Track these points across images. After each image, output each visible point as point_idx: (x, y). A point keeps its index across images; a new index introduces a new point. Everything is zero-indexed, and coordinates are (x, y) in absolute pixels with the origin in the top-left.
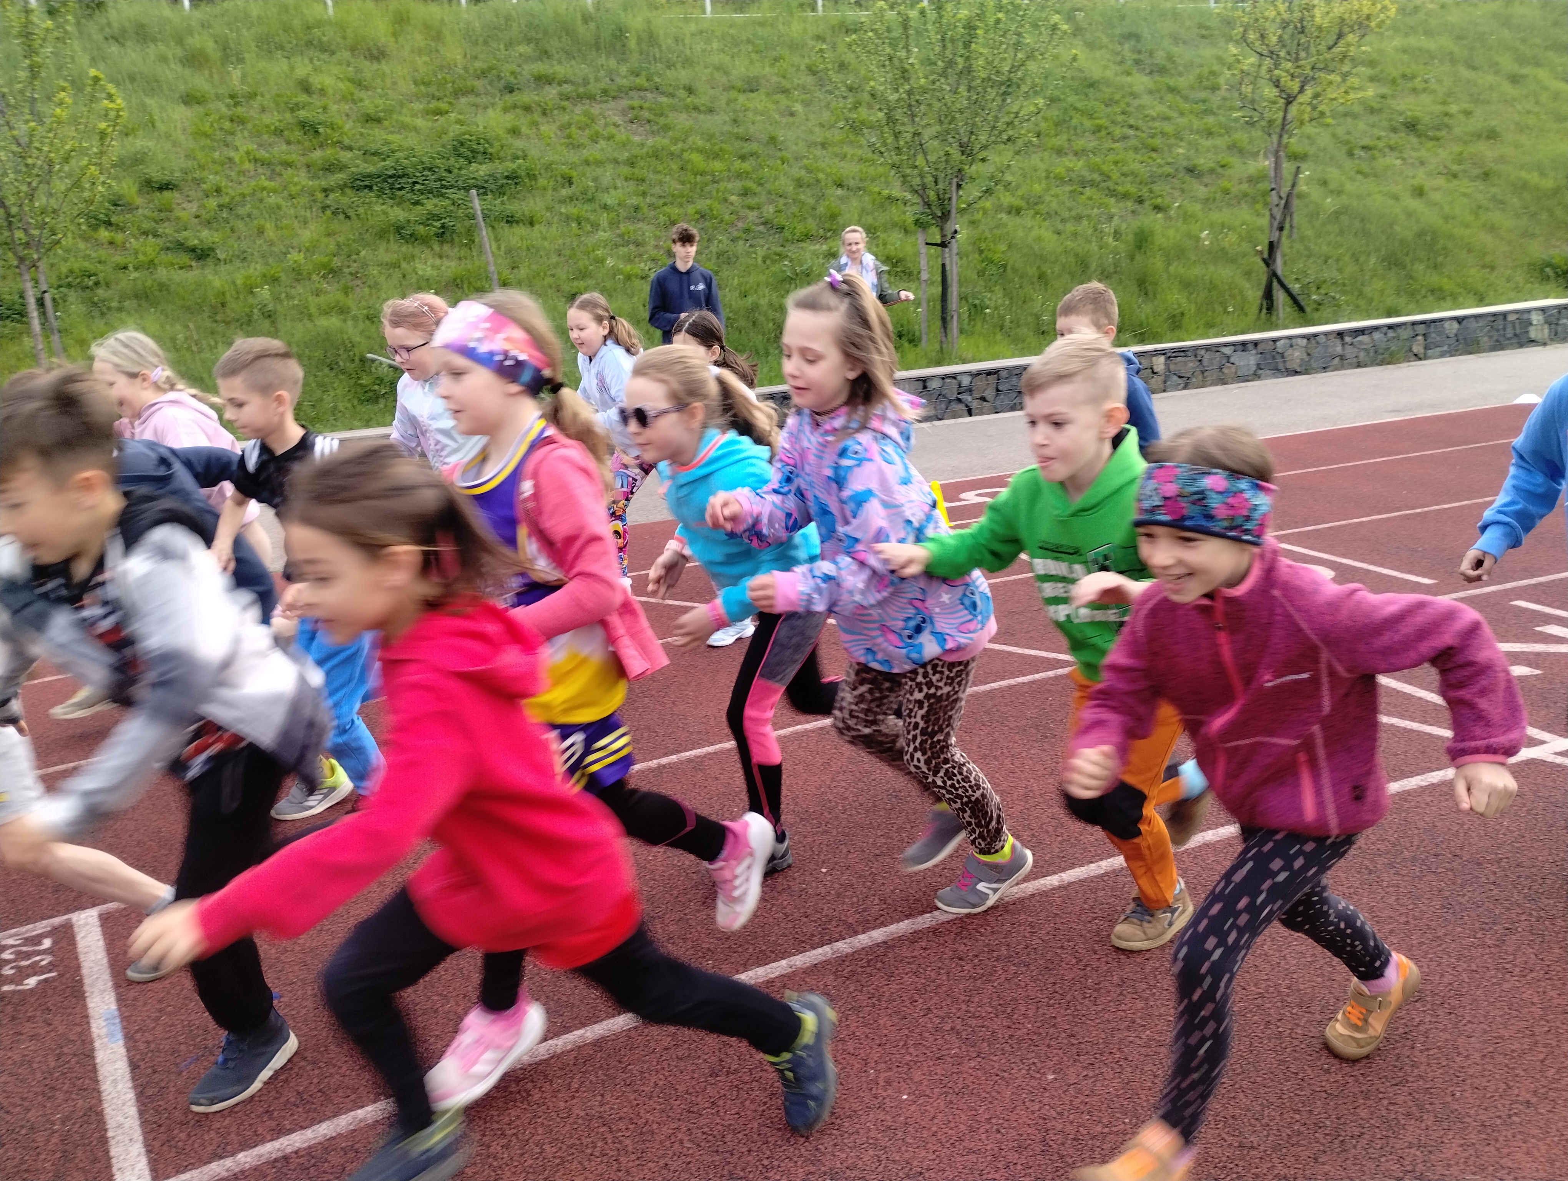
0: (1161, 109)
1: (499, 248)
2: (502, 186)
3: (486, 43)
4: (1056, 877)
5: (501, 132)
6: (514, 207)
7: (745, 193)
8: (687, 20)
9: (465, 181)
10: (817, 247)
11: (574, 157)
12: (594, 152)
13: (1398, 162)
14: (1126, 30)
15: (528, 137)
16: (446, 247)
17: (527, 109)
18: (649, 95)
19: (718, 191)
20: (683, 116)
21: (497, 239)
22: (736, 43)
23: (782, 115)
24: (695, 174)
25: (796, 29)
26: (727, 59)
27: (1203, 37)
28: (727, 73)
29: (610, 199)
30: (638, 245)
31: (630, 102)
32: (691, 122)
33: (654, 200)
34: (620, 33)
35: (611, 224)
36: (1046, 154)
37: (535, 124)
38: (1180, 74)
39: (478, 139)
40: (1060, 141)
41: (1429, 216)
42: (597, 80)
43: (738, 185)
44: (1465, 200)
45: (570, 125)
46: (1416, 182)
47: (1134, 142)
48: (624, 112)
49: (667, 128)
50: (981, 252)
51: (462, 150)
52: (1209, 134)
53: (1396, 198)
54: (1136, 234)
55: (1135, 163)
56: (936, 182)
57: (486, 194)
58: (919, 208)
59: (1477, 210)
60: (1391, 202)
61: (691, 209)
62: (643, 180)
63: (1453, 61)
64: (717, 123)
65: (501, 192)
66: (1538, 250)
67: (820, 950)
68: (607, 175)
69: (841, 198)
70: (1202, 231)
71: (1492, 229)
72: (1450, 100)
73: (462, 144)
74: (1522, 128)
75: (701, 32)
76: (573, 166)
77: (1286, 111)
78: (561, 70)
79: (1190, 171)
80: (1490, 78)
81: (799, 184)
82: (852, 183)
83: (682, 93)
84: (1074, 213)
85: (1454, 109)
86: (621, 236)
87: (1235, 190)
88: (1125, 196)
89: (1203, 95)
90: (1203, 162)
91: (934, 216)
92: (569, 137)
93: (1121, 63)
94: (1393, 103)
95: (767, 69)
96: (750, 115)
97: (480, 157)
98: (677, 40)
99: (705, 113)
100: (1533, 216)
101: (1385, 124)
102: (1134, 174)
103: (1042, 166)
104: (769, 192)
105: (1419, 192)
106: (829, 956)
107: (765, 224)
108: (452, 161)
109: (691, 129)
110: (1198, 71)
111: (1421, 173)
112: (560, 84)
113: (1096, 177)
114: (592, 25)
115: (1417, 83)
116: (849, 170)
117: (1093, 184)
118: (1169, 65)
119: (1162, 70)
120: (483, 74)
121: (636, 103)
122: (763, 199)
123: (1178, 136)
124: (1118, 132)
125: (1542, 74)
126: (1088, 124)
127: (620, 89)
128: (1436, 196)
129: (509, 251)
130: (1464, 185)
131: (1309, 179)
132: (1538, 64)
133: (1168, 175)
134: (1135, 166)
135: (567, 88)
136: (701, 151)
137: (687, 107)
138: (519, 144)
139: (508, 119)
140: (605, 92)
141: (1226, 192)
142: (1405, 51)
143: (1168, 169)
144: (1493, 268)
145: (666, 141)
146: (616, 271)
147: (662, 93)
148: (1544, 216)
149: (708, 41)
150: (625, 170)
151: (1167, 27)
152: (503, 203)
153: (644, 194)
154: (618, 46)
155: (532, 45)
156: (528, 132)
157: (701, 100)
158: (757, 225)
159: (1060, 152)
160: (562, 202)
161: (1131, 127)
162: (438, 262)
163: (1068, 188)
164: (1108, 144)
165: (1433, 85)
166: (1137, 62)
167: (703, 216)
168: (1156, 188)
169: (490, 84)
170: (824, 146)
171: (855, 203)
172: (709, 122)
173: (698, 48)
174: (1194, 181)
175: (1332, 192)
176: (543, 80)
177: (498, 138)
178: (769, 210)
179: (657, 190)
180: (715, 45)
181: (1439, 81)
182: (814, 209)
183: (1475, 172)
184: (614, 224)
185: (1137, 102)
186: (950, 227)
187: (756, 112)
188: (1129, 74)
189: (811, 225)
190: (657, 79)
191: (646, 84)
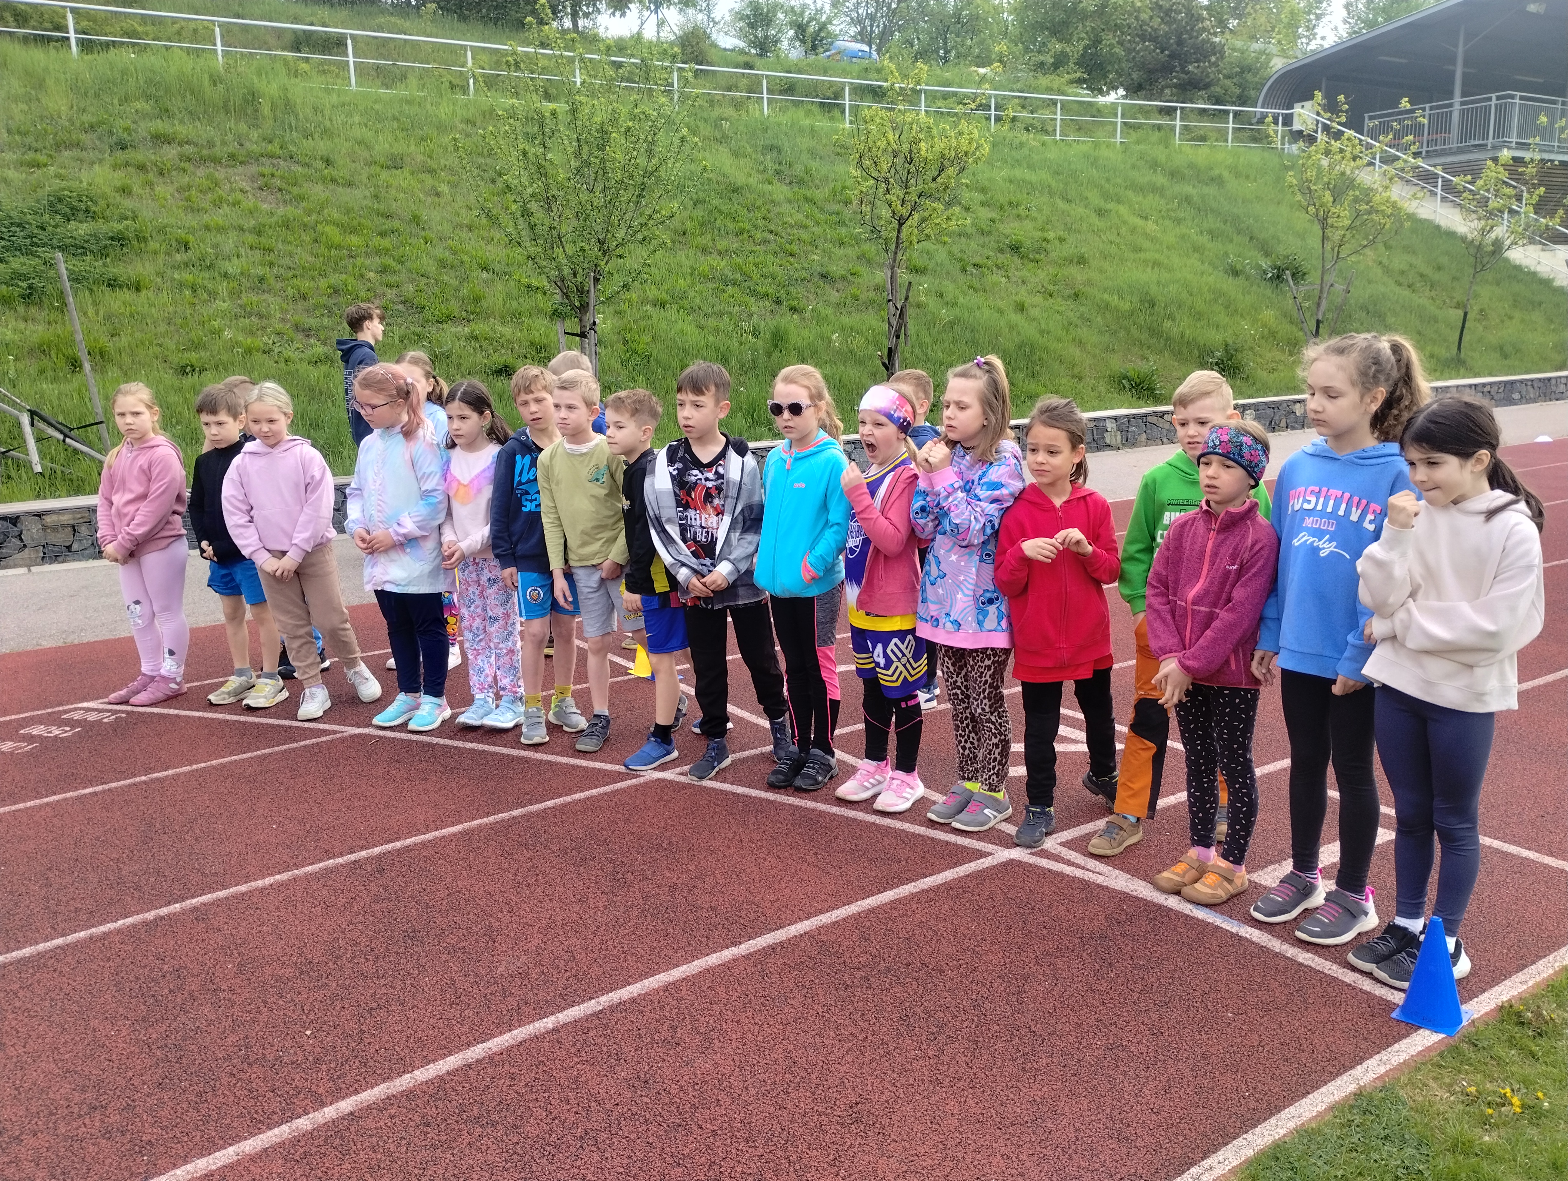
0: (800, 217)
1: (97, 314)
2: (105, 247)
3: (97, 96)
4: (552, 1018)
5: (108, 190)
6: (117, 270)
7: (384, 270)
8: (328, 91)
9: (59, 240)
10: (459, 329)
11: (192, 221)
12: (217, 217)
13: (1004, 280)
14: (768, 142)
15: (140, 197)
16: (33, 310)
17: (142, 167)
18: (282, 163)
19: (354, 266)
20: (319, 188)
21: (95, 304)
22: (379, 117)
23: (427, 194)
24: (330, 248)
25: (444, 111)
26: (369, 134)
27: (838, 154)
28: (369, 148)
29: (233, 267)
30: (261, 316)
31: (260, 169)
32: (328, 194)
33: (282, 271)
34: (252, 97)
35: (232, 293)
36: (692, 252)
37: (150, 184)
38: (817, 187)
39: (80, 196)
40: (705, 240)
41: (1029, 331)
42: (224, 143)
43: (377, 261)
44: (1059, 317)
45: (190, 187)
46: (1018, 298)
47: (773, 246)
48: (253, 179)
49: (301, 198)
50: (625, 342)
51: (59, 206)
52: (842, 244)
53: (1001, 312)
54: (773, 333)
55: (773, 265)
56: (575, 275)
57: (85, 254)
58: (558, 298)
59: (1069, 326)
60: (997, 315)
61: (323, 283)
62: (271, 250)
63: (1051, 193)
64: (358, 197)
65: (103, 253)
66: (1117, 364)
67: (276, 1131)
68: (229, 242)
69: (486, 282)
70: (833, 333)
71: (1080, 343)
72: (1049, 227)
73: (60, 200)
74: (1105, 256)
75: (343, 105)
76: (191, 231)
77: (899, 232)
78: (182, 130)
79: (824, 276)
80: (1081, 210)
81: (442, 264)
82: (497, 268)
83: (319, 164)
84: (716, 309)
85: (1051, 235)
86: (243, 307)
87: (863, 297)
88: (765, 296)
89: (836, 207)
90: (837, 269)
91: (573, 306)
92: (188, 199)
93: (762, 172)
94: (1001, 227)
95: (413, 147)
96: (393, 192)
97: (81, 215)
98: (315, 109)
99: (344, 186)
100: (1114, 333)
101: (993, 244)
102: (773, 277)
103: (687, 263)
104: (410, 271)
105: (1021, 308)
106: (285, 1136)
107: (404, 302)
108: (47, 217)
109: (327, 200)
110: (832, 185)
111: (1023, 290)
112: (180, 144)
113: (738, 276)
114: (221, 87)
115: (1021, 210)
116: (495, 253)
117: (735, 283)
118: (806, 178)
119: (801, 182)
120: (92, 127)
121: (267, 170)
122: (403, 277)
123: (813, 244)
124: (758, 235)
125: (1123, 210)
126: (731, 226)
127: (249, 155)
128: (1035, 312)
129: (108, 317)
130: (1058, 303)
131: (927, 292)
132: (1119, 201)
133: (804, 279)
134: (774, 269)
135: (189, 149)
136: (336, 224)
137: (323, 179)
138: (128, 203)
139: (119, 177)
140: (232, 157)
141: (856, 298)
142: (1011, 181)
143: (803, 274)
144: (1080, 379)
145: (299, 212)
146: (233, 344)
147: (297, 163)
148: (1122, 334)
149: (349, 115)
150: (251, 238)
151: (805, 142)
152: (105, 265)
153: (271, 264)
154: (250, 111)
155: (151, 102)
156: (140, 191)
157: (339, 173)
158: (396, 303)
159: (704, 251)
160: (176, 267)
161: (772, 232)
162: (22, 325)
163: (712, 285)
164: (749, 246)
165: (1034, 213)
166: (778, 172)
167: (336, 291)
168: (792, 290)
169: (99, 139)
170: (470, 228)
171: (500, 286)
172: (347, 196)
173: (339, 119)
174: (827, 286)
175: (947, 303)
176: (160, 139)
177: (104, 196)
178: (409, 289)
179: (287, 261)
180: (357, 118)
181: (1040, 210)
182: (457, 290)
183: (1067, 293)
184: (234, 294)
185: (776, 210)
186: (588, 319)
187: (399, 189)
188: (770, 183)
189: (454, 306)
190: (291, 148)
191: (279, 152)
